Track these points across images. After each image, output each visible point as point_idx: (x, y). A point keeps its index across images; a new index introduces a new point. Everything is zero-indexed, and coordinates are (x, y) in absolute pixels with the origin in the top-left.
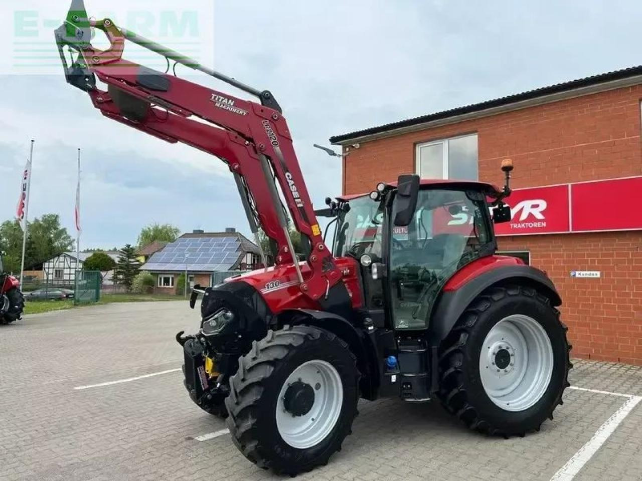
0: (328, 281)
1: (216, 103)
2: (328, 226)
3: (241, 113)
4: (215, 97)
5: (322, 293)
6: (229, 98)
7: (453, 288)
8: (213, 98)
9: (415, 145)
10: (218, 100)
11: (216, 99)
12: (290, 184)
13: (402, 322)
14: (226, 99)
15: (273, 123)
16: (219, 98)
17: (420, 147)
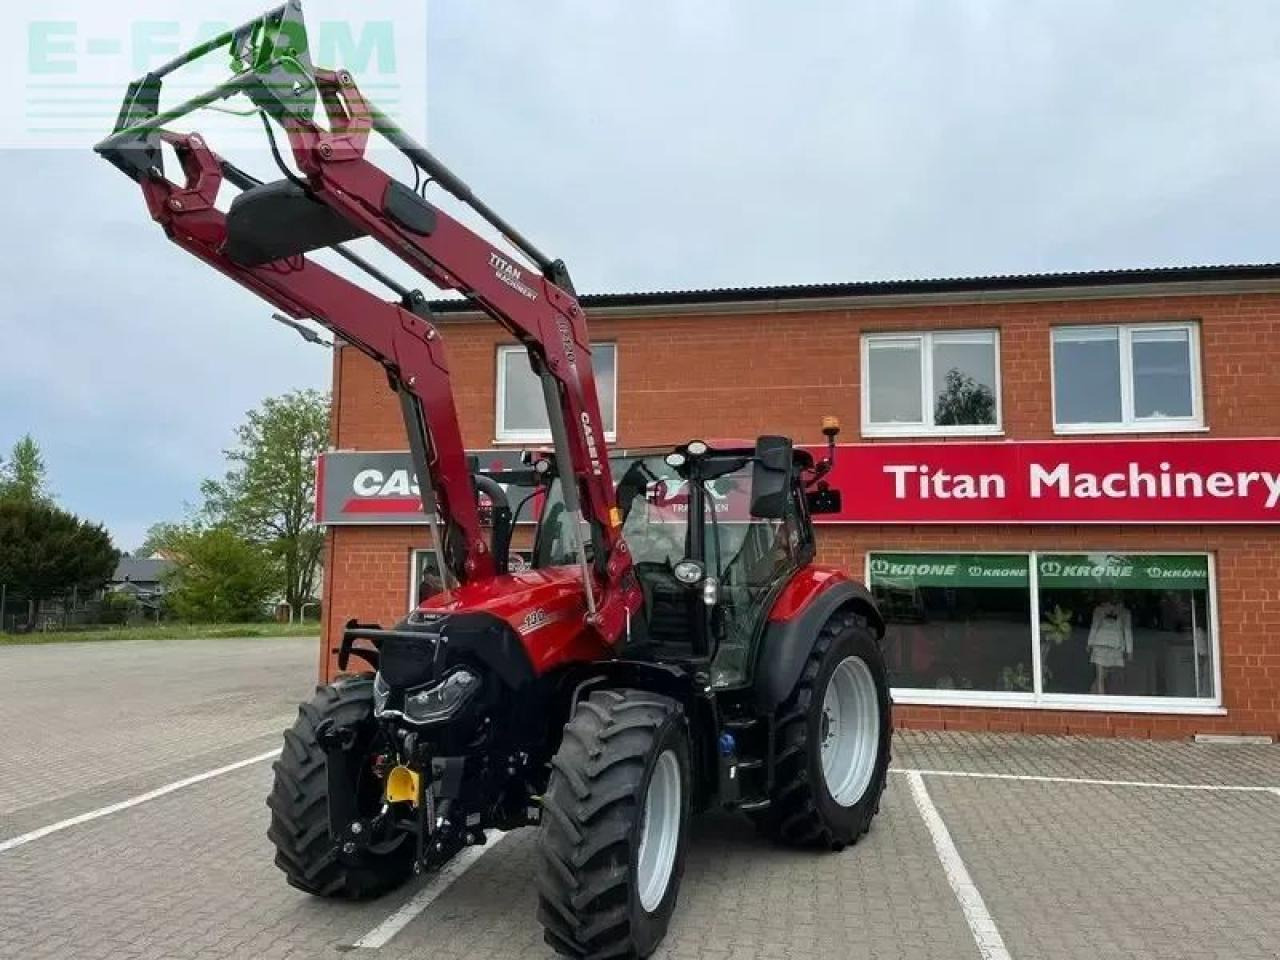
0: (628, 609)
1: (496, 270)
2: (521, 505)
3: (529, 295)
4: (495, 260)
5: (619, 630)
6: (516, 265)
7: (786, 617)
8: (492, 260)
9: (497, 345)
10: (500, 266)
11: (497, 263)
12: (587, 434)
13: (721, 676)
14: (510, 267)
15: (570, 320)
16: (501, 263)
17: (505, 351)
